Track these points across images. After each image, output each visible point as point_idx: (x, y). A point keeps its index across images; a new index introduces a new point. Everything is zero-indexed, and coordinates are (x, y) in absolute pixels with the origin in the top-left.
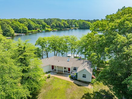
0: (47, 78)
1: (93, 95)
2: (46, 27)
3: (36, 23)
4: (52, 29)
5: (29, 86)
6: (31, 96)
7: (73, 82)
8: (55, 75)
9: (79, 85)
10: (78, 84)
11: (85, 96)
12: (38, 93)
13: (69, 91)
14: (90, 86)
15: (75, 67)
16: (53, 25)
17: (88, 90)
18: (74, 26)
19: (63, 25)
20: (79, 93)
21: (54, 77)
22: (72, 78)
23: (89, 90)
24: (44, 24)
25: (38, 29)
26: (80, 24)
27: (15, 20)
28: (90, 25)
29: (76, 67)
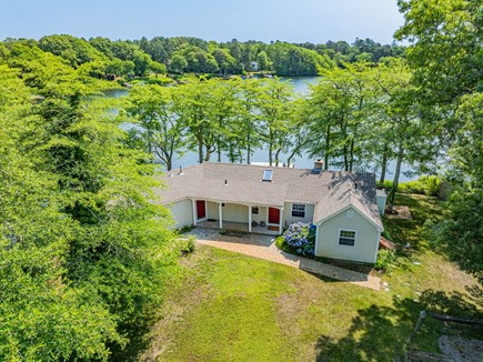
0: (180, 253)
1: (394, 313)
2: (152, 68)
3: (111, 54)
4: (174, 78)
5: (108, 290)
6: (123, 341)
7: (296, 264)
8: (212, 239)
9: (325, 279)
10: (320, 272)
11: (363, 318)
12: (147, 320)
13: (288, 306)
14: (373, 281)
15: (297, 202)
16: (177, 63)
17: (371, 299)
18: (256, 67)
19: (213, 61)
20: (334, 312)
21: (212, 249)
22: (290, 249)
23: (373, 295)
24: (142, 59)
25: (119, 78)
26: (277, 59)
27: (25, 42)
28: (315, 61)
29: (303, 202)
